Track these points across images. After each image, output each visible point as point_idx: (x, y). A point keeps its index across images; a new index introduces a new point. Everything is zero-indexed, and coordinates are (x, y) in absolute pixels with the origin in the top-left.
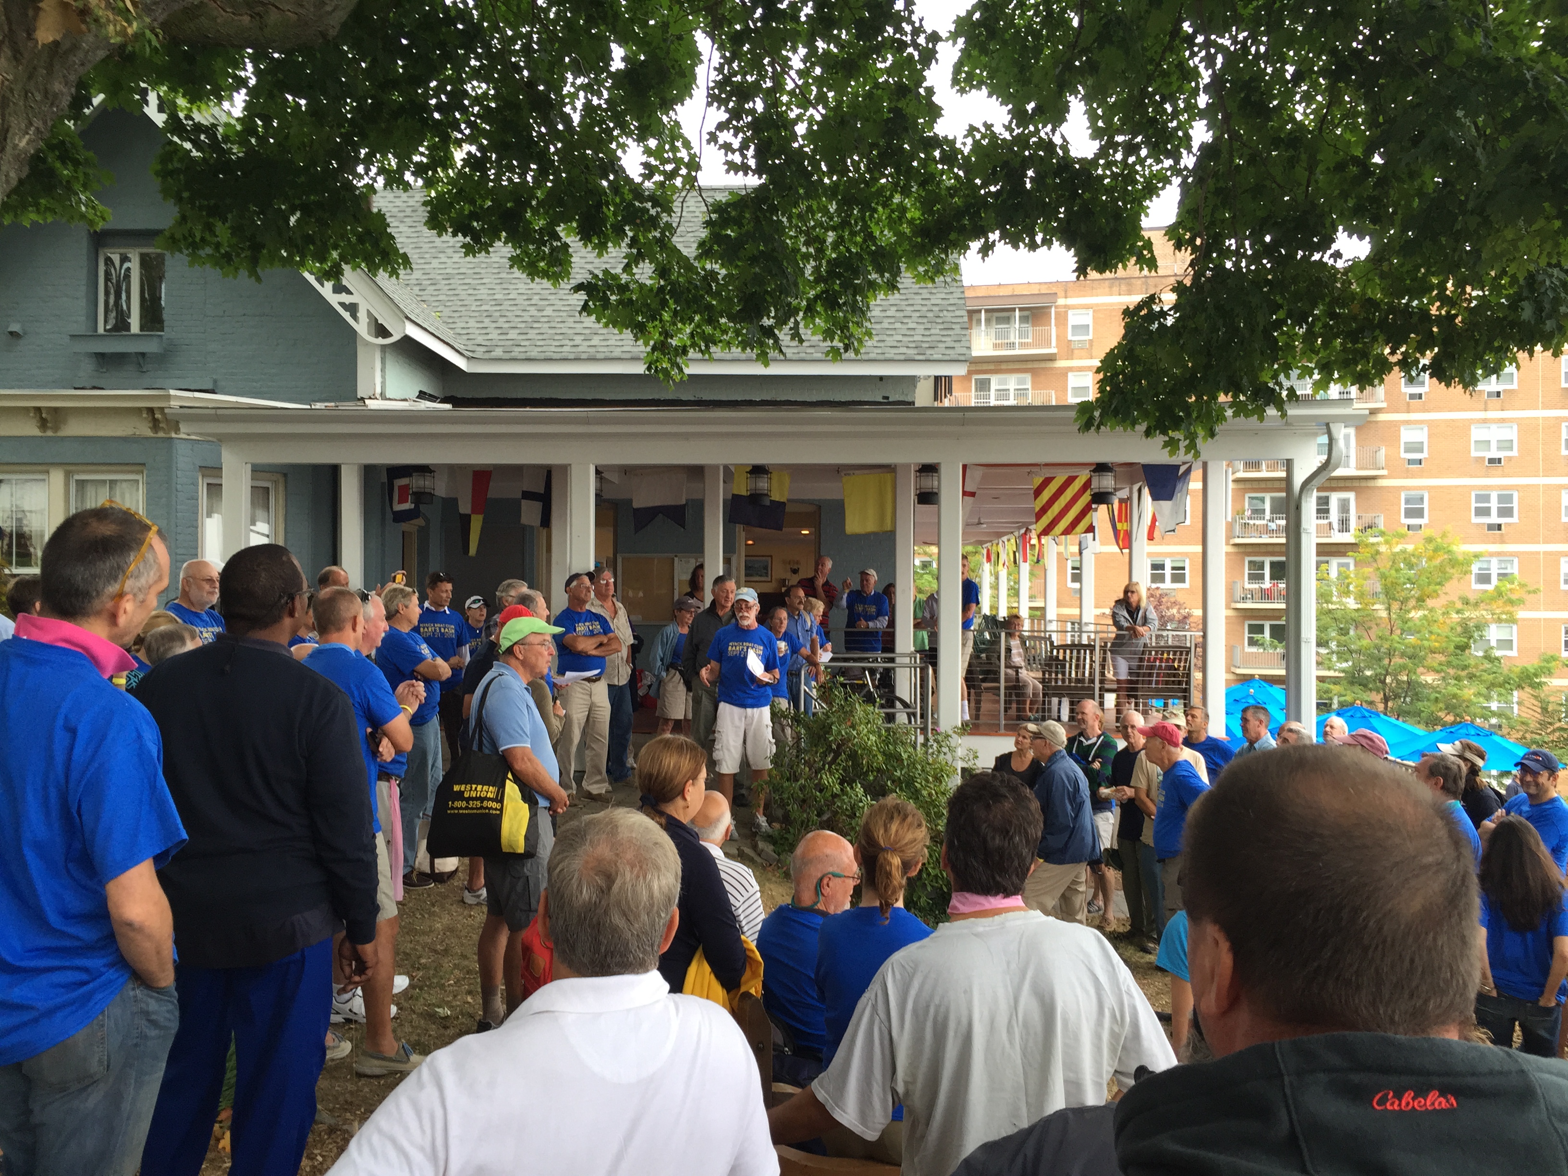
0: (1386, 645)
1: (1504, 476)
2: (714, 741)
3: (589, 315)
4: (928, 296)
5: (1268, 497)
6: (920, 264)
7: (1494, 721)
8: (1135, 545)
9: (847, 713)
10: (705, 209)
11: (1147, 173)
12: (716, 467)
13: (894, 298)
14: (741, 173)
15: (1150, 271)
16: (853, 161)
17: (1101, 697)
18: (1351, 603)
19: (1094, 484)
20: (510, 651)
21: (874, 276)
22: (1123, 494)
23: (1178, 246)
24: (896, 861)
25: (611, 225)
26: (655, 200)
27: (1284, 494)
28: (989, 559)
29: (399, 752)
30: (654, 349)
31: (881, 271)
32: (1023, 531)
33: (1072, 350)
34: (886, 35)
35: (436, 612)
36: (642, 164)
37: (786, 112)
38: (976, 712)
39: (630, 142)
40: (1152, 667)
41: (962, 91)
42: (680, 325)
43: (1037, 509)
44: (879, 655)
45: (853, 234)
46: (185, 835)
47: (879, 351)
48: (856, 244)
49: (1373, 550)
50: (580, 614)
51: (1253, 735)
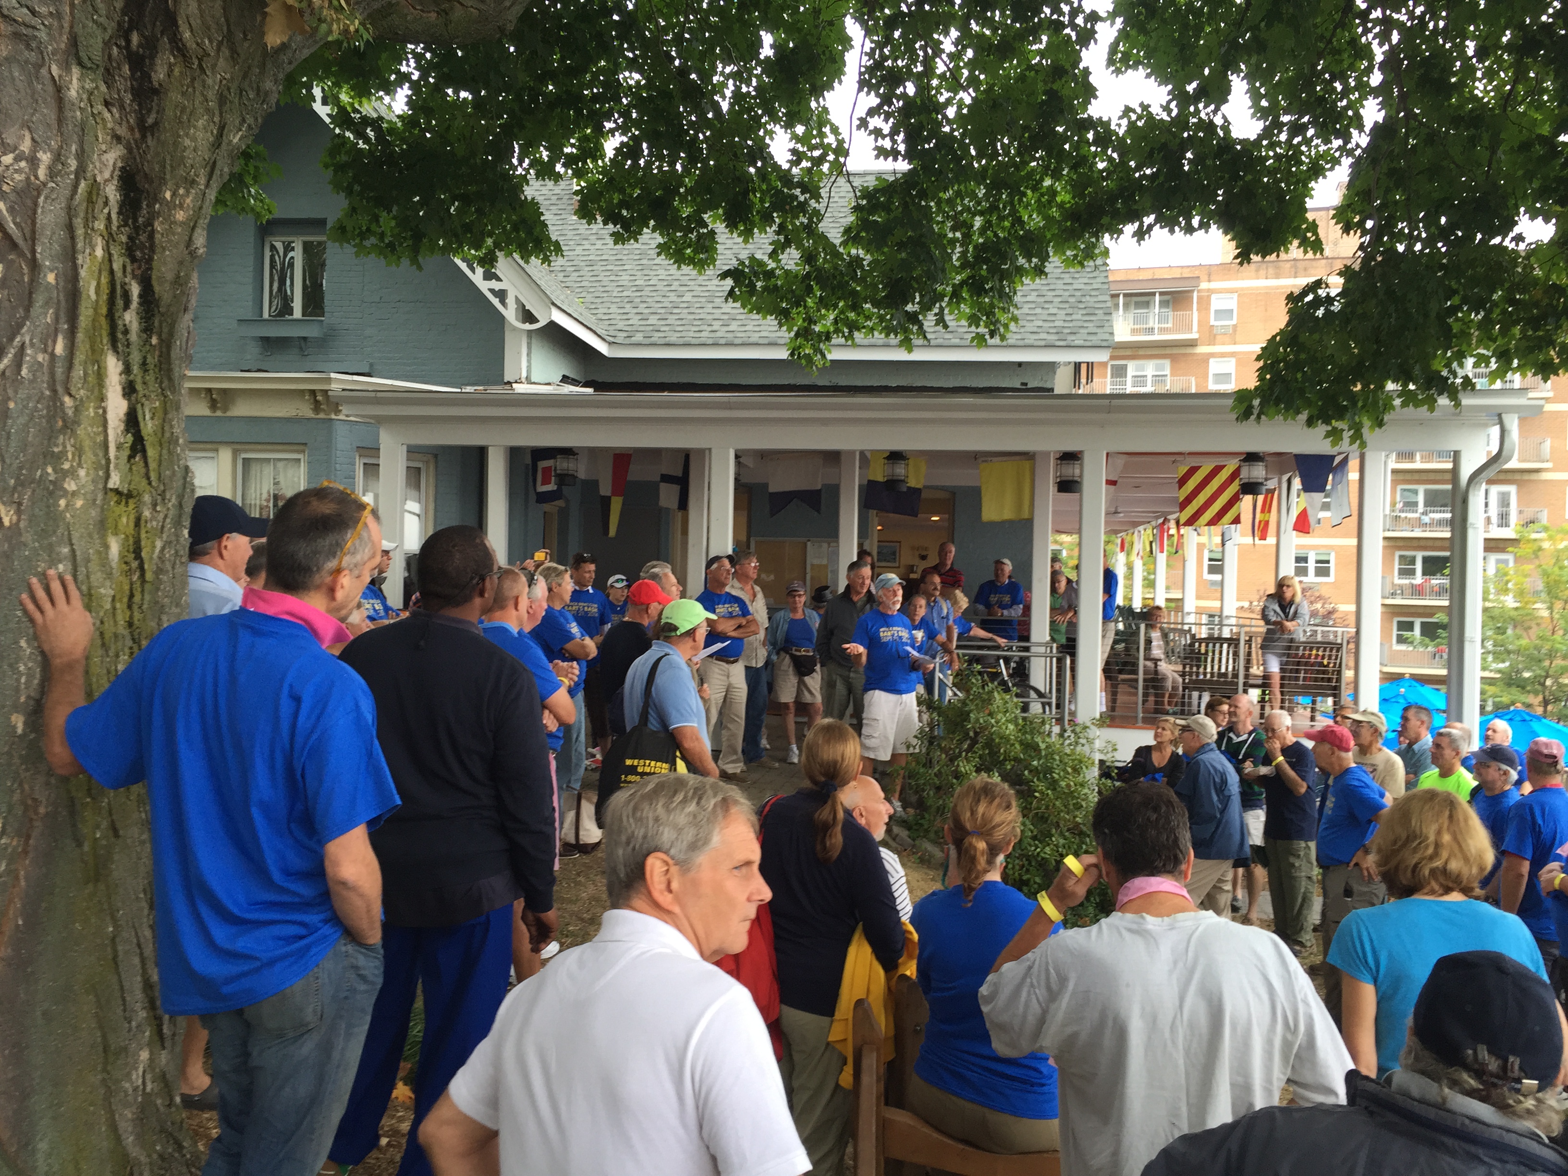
0: (1547, 647)
3: (733, 301)
4: (1070, 281)
5: (1421, 489)
6: (1069, 248)
8: (1283, 537)
9: (985, 701)
10: (852, 194)
11: (1313, 153)
12: (852, 453)
13: (1039, 283)
14: (891, 158)
15: (1315, 253)
16: (1003, 144)
18: (1510, 601)
19: (1244, 473)
21: (1021, 261)
22: (1272, 484)
23: (1347, 230)
24: (981, 846)
25: (758, 212)
26: (803, 187)
27: (1449, 487)
28: (1122, 549)
29: (564, 724)
30: (797, 335)
31: (1029, 257)
32: (1161, 521)
33: (1215, 335)
34: (1043, 16)
35: (583, 592)
36: (790, 150)
37: (935, 96)
38: (1114, 704)
39: (777, 128)
40: (1300, 664)
41: (1118, 71)
42: (823, 311)
43: (1181, 499)
44: (1015, 643)
45: (1001, 218)
46: (399, 802)
47: (1019, 336)
48: (1003, 229)
49: (1535, 546)
50: (719, 596)
51: (1413, 735)
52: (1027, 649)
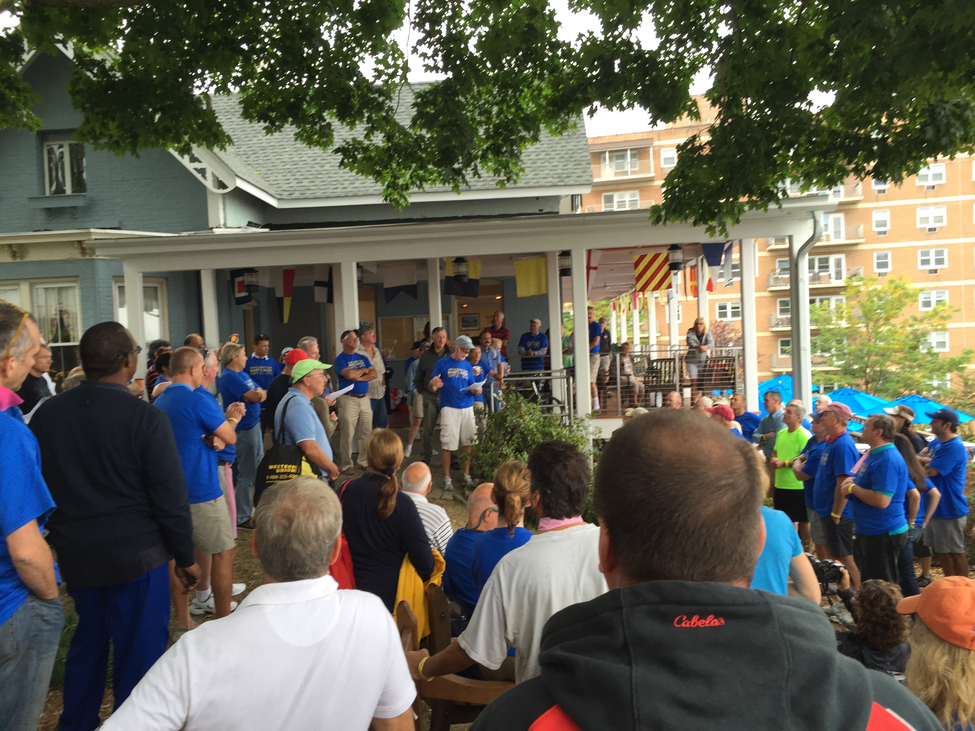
0: (866, 349)
1: (938, 238)
2: (440, 430)
3: (345, 167)
4: (565, 144)
6: (553, 124)
7: (934, 392)
8: (701, 295)
9: (517, 408)
10: (413, 96)
11: (691, 57)
12: (434, 260)
13: (538, 145)
14: (434, 71)
15: (696, 121)
16: (507, 60)
17: (681, 390)
18: (844, 324)
19: (671, 257)
20: (301, 381)
21: (523, 133)
22: (693, 263)
23: (712, 104)
24: (517, 499)
25: (356, 110)
26: (379, 91)
27: (787, 258)
28: (614, 308)
29: (228, 445)
30: (388, 187)
31: (527, 129)
32: (632, 290)
35: (259, 360)
36: (374, 69)
38: (604, 405)
39: (366, 55)
40: (712, 371)
41: (575, 11)
42: (403, 171)
43: (637, 275)
44: (542, 372)
45: (509, 107)
46: (53, 505)
47: (535, 181)
48: (511, 113)
49: (856, 290)
50: (351, 356)
51: (771, 409)
52: (549, 375)
